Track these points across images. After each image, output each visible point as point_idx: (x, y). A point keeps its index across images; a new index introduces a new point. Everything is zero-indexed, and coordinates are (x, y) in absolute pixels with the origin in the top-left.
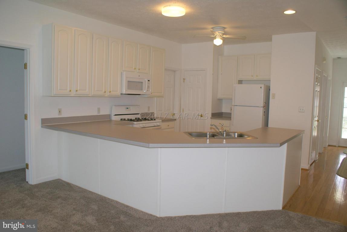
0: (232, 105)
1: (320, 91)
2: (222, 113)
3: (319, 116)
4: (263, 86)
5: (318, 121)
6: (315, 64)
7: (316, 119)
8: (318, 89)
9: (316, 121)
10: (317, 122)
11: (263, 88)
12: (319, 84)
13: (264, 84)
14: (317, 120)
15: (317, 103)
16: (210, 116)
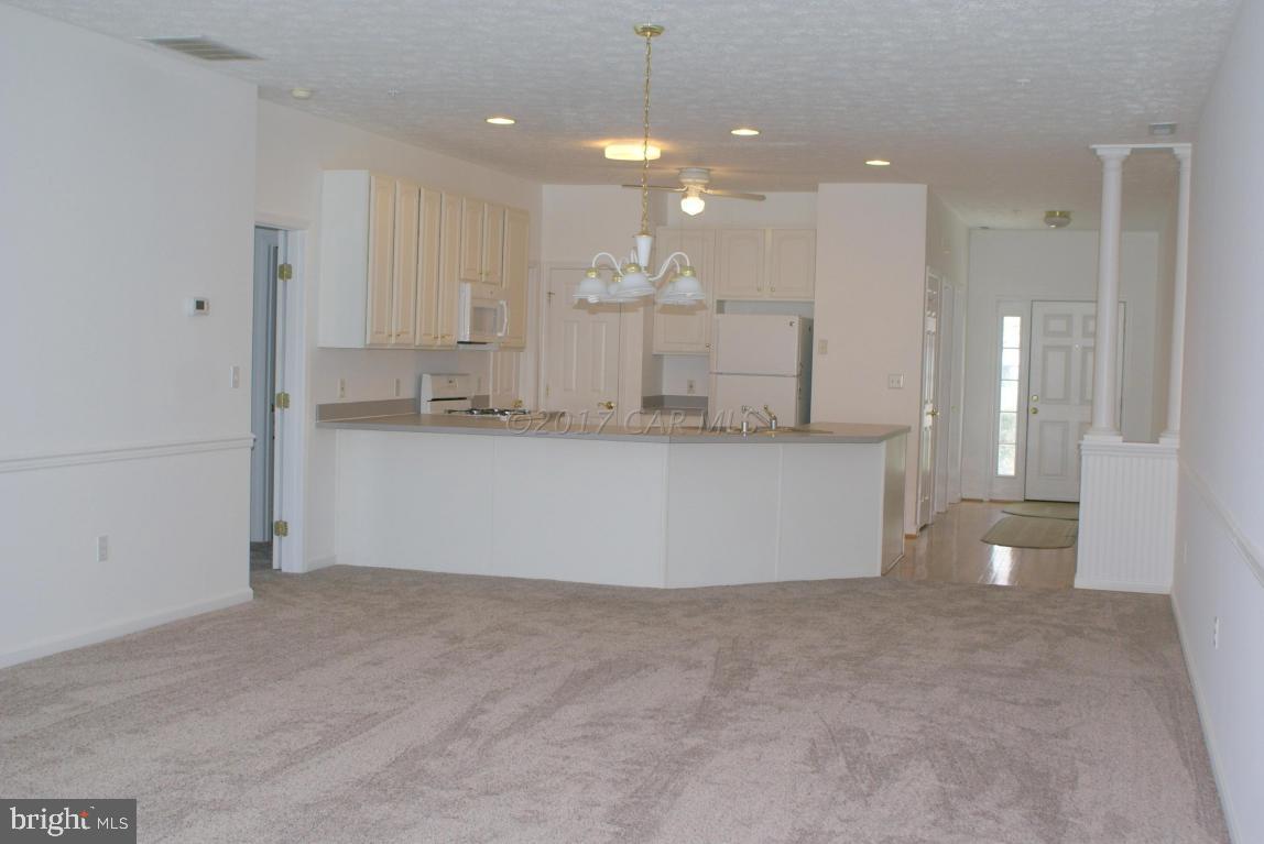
0: (711, 373)
1: (938, 333)
2: (662, 397)
3: (935, 402)
4: (796, 320)
5: (933, 414)
6: (927, 264)
7: (929, 408)
8: (932, 326)
9: (928, 414)
10: (930, 416)
11: (796, 325)
12: (934, 314)
13: (800, 316)
14: (930, 410)
15: (930, 368)
16: (637, 404)
